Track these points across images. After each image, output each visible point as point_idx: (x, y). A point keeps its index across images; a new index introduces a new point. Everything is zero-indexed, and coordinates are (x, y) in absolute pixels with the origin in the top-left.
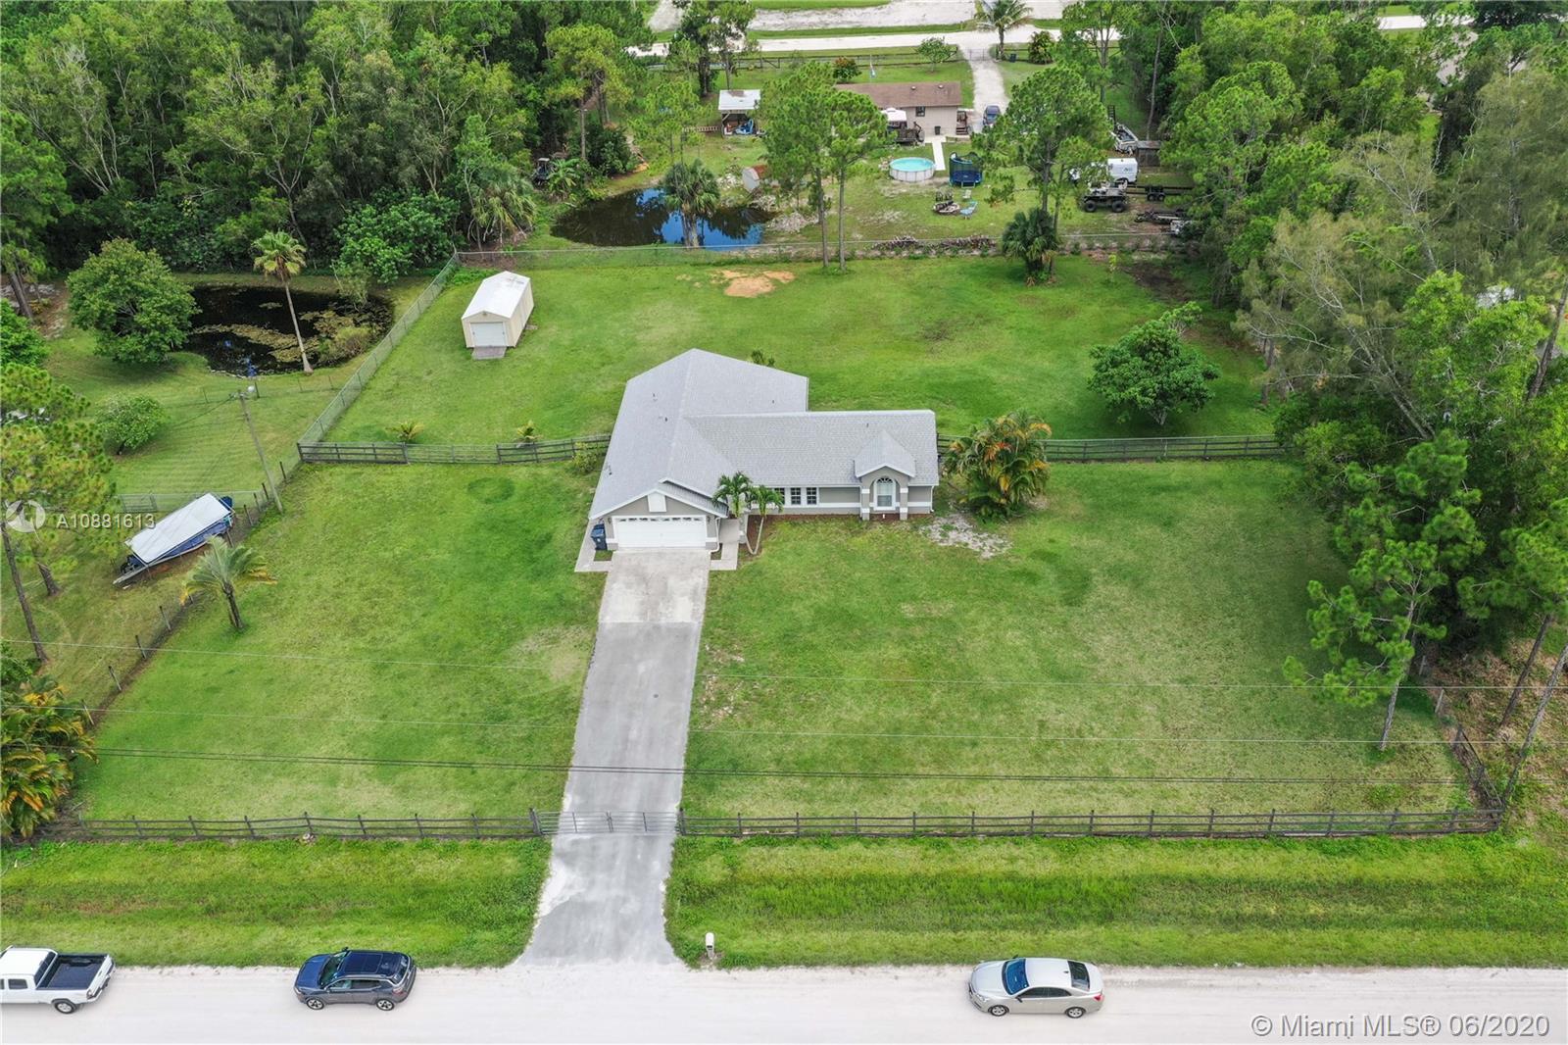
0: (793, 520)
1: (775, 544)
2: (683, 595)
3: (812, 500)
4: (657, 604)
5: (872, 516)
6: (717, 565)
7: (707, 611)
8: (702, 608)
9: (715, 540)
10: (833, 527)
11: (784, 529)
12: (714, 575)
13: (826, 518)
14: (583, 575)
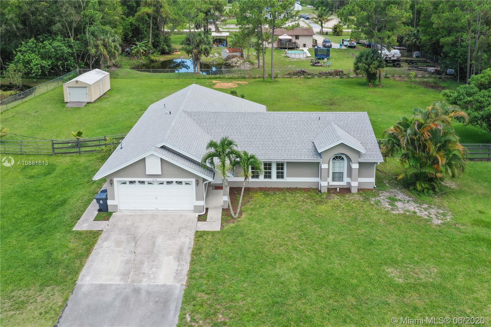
0: (266, 191)
1: (252, 210)
2: (168, 254)
3: (280, 175)
4: (142, 263)
5: (329, 190)
6: (203, 226)
7: (192, 272)
8: (186, 267)
9: (202, 203)
10: (299, 197)
11: (259, 197)
12: (200, 235)
13: (292, 190)
14: (79, 233)
